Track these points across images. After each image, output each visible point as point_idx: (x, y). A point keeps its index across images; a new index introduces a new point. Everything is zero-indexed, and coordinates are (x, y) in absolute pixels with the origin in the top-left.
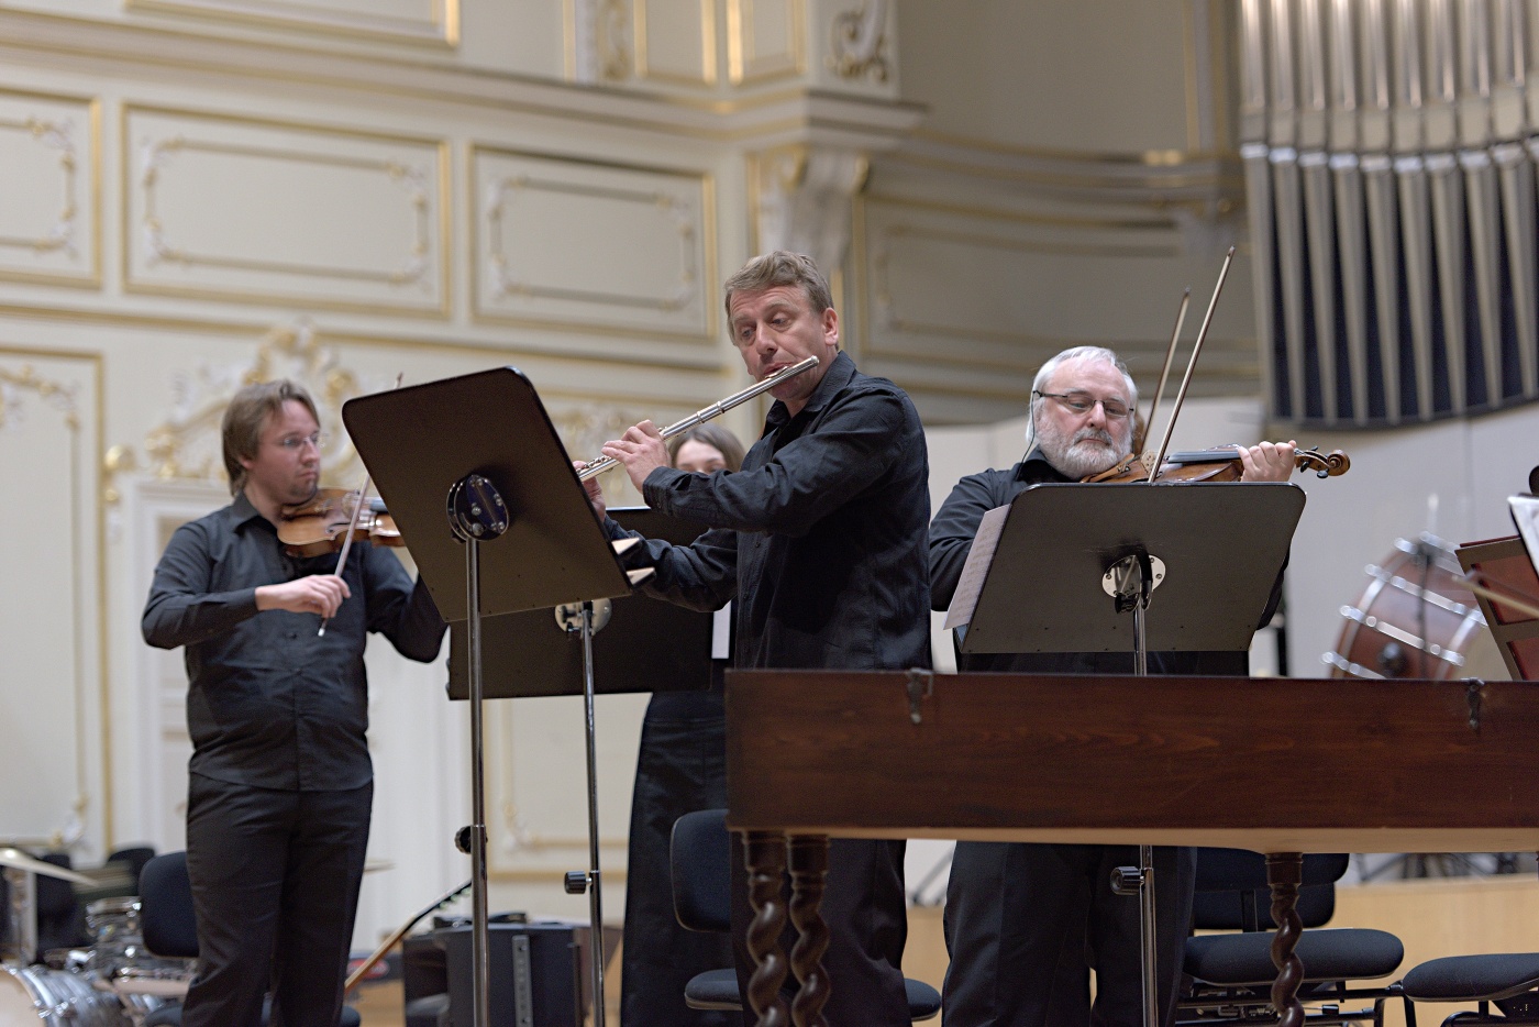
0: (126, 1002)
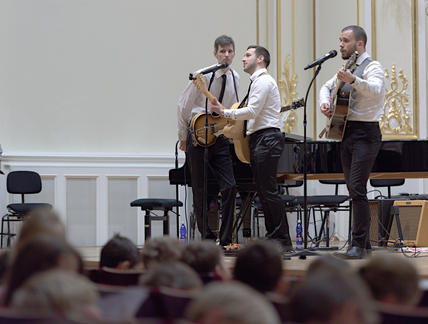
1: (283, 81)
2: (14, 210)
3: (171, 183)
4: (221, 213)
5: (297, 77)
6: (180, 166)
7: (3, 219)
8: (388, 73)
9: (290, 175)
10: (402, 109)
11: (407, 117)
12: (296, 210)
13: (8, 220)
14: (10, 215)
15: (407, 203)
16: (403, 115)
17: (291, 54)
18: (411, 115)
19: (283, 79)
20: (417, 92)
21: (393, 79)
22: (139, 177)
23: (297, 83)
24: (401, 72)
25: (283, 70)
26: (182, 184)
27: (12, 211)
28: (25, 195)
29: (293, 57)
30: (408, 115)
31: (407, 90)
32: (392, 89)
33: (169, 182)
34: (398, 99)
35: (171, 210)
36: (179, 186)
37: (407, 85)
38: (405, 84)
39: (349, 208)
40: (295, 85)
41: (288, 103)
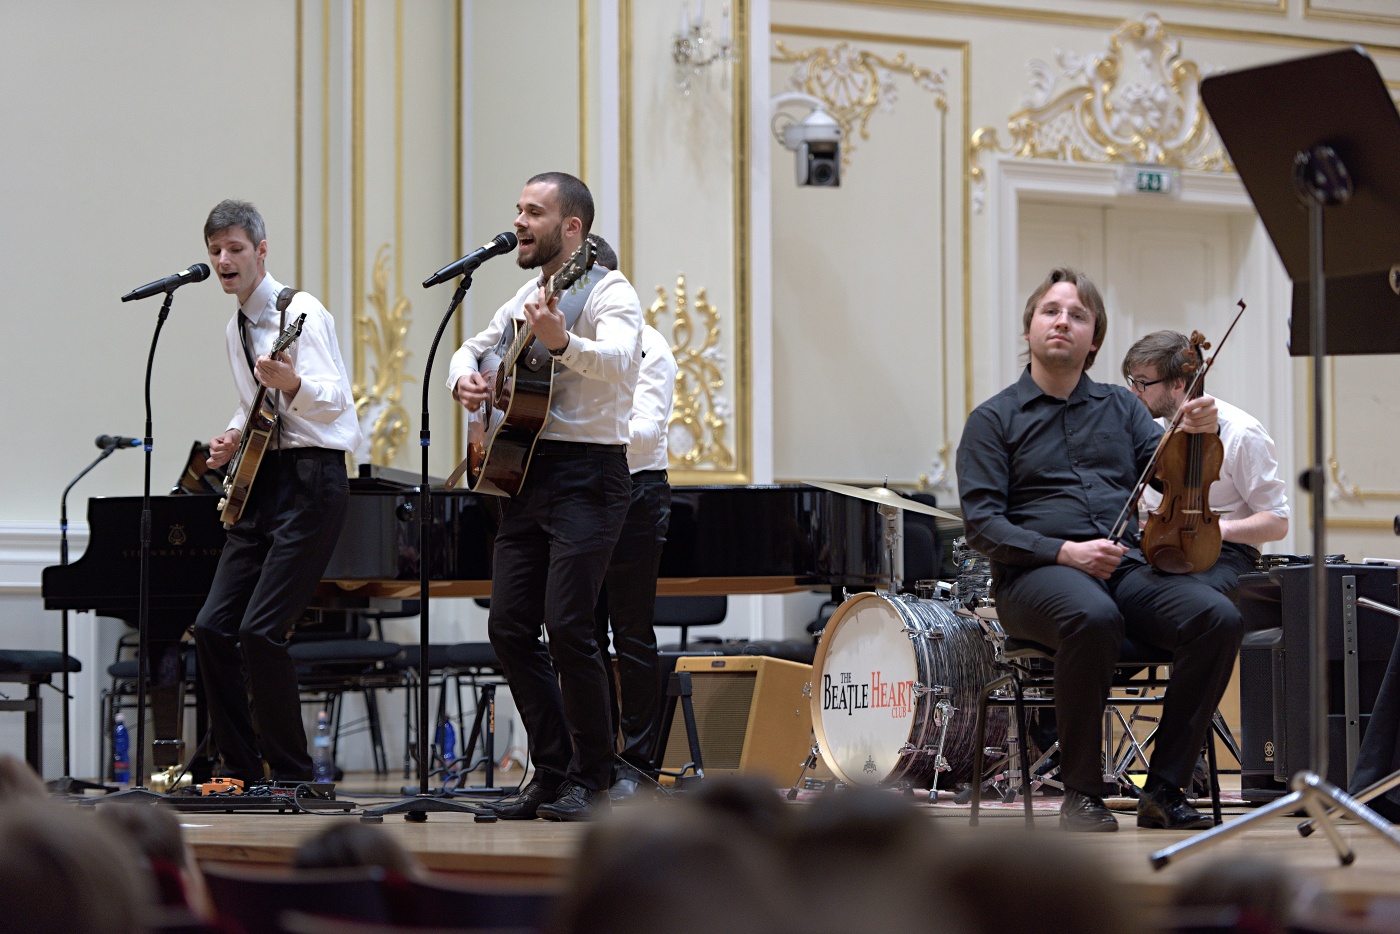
0: (986, 628)
1: (370, 321)
3: (48, 607)
4: (189, 692)
5: (408, 308)
6: (74, 556)
8: (665, 299)
9: (387, 584)
10: (703, 399)
11: (717, 423)
12: (404, 682)
15: (715, 664)
16: (706, 416)
17: (392, 241)
18: (729, 416)
19: (370, 312)
20: (747, 352)
21: (679, 316)
23: (408, 324)
24: (702, 296)
25: (369, 289)
26: (82, 608)
29: (399, 251)
30: (720, 417)
31: (719, 346)
32: (677, 343)
33: (41, 602)
34: (693, 372)
35: (48, 681)
36: (72, 613)
37: (718, 333)
38: (714, 331)
40: (403, 331)
41: (383, 382)
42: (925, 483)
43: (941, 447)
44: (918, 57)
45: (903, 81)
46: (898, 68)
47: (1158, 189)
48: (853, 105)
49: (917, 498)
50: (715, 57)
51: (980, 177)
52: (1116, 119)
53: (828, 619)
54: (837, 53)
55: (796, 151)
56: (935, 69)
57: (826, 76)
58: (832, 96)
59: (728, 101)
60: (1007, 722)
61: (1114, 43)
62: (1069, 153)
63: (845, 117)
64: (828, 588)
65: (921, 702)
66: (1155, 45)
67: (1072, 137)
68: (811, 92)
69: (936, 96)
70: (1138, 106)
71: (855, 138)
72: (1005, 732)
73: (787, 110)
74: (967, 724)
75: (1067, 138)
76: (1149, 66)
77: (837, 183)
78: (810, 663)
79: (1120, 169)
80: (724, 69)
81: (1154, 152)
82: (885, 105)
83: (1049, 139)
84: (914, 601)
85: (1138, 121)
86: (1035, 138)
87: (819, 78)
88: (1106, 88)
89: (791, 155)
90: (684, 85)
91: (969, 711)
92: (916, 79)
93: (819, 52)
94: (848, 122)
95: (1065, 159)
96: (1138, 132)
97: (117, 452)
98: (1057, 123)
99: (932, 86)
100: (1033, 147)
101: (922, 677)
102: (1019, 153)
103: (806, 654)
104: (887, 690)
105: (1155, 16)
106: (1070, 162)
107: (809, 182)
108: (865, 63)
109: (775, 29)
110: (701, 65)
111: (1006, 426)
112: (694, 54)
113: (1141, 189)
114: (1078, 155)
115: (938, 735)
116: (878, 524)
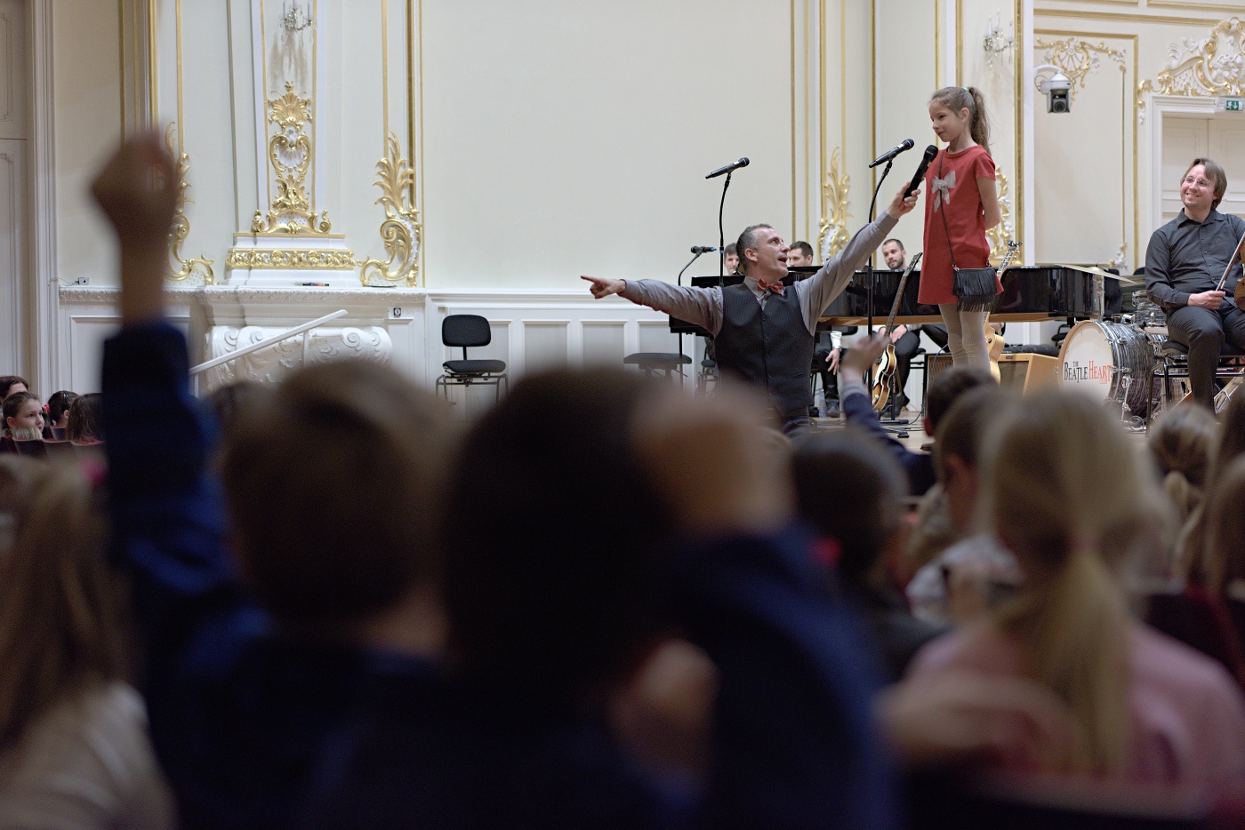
0: (1150, 338)
1: (829, 186)
2: (452, 370)
3: (672, 331)
5: (848, 179)
7: (437, 381)
9: (840, 319)
11: (1006, 235)
13: (445, 384)
14: (447, 377)
15: (1007, 357)
17: (840, 146)
19: (829, 182)
20: (1022, 198)
22: (626, 322)
23: (849, 187)
25: (829, 170)
26: (689, 332)
27: (449, 370)
28: (468, 348)
29: (844, 151)
30: (1008, 232)
31: (1007, 196)
33: (669, 329)
35: (673, 368)
36: (684, 335)
38: (1005, 188)
39: (922, 365)
40: (846, 191)
41: (836, 217)
42: (1113, 263)
43: (1122, 245)
44: (1111, 44)
45: (1103, 57)
46: (1100, 50)
47: (1237, 109)
48: (1076, 70)
49: (1111, 271)
50: (1005, 47)
51: (1143, 105)
52: (1215, 73)
53: (1066, 334)
54: (1068, 43)
55: (1047, 94)
56: (1120, 50)
57: (1063, 55)
58: (1065, 66)
59: (1012, 69)
60: (1160, 385)
61: (1214, 33)
62: (1190, 91)
63: (1072, 76)
64: (1065, 318)
65: (1115, 376)
66: (1236, 34)
67: (1191, 84)
68: (1055, 64)
69: (1120, 64)
70: (1227, 66)
71: (1077, 86)
72: (1159, 391)
73: (1042, 73)
74: (1138, 387)
75: (1188, 84)
76: (1232, 45)
77: (1068, 110)
78: (1056, 356)
79: (1217, 99)
80: (1010, 53)
81: (1235, 90)
82: (1093, 70)
83: (1179, 84)
84: (1111, 324)
85: (1226, 74)
86: (1172, 85)
87: (1059, 56)
88: (1210, 57)
89: (1045, 96)
90: (989, 62)
91: (1140, 380)
92: (1109, 55)
93: (1059, 43)
94: (1074, 79)
95: (1187, 95)
96: (1226, 79)
97: (703, 254)
98: (1183, 76)
99: (1118, 59)
100: (1170, 88)
101: (1115, 364)
102: (1164, 92)
103: (1054, 352)
104: (1097, 370)
105: (1237, 18)
106: (1191, 96)
107: (1052, 111)
108: (1082, 48)
109: (1036, 31)
110: (999, 51)
111: (1169, 237)
112: (994, 46)
113: (1228, 109)
114: (1195, 92)
115: (1124, 393)
116: (1091, 286)
